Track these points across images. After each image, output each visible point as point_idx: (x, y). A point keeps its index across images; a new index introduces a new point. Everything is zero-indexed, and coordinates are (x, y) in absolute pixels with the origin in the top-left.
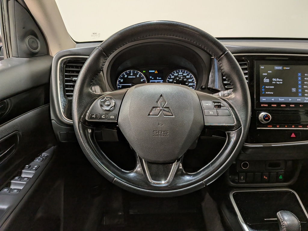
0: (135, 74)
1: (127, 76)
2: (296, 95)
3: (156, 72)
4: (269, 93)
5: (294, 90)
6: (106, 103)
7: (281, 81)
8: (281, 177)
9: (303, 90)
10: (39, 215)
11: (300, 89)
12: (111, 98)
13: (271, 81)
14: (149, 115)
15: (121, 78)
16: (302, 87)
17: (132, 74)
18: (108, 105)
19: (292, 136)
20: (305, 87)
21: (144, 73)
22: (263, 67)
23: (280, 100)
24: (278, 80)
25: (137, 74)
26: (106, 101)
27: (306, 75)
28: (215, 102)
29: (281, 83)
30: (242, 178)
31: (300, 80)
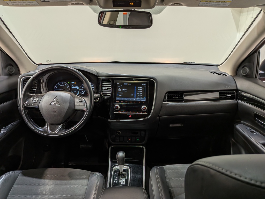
0: (64, 84)
1: (60, 85)
2: (133, 97)
3: (75, 83)
4: (120, 96)
5: (132, 95)
6: (34, 99)
7: (126, 90)
8: (138, 140)
9: (137, 95)
10: (10, 154)
11: (135, 94)
12: (37, 97)
13: (122, 90)
14: (50, 104)
15: (57, 86)
16: (136, 93)
17: (62, 84)
18: (35, 100)
19: (130, 117)
20: (137, 93)
21: (69, 84)
22: (118, 84)
23: (125, 99)
24: (125, 90)
25: (65, 84)
26: (34, 98)
27: (138, 87)
28: (80, 100)
29: (127, 91)
30: (117, 139)
31: (135, 90)
